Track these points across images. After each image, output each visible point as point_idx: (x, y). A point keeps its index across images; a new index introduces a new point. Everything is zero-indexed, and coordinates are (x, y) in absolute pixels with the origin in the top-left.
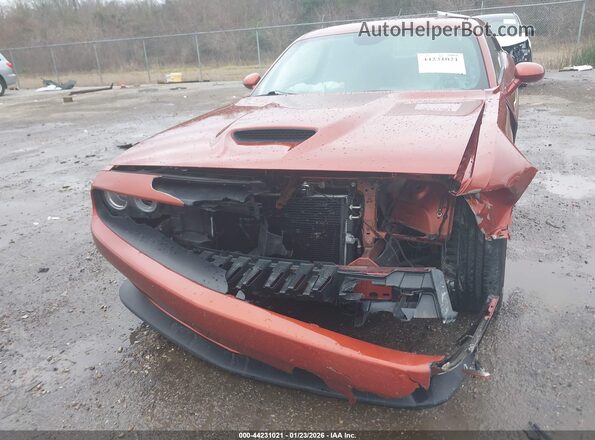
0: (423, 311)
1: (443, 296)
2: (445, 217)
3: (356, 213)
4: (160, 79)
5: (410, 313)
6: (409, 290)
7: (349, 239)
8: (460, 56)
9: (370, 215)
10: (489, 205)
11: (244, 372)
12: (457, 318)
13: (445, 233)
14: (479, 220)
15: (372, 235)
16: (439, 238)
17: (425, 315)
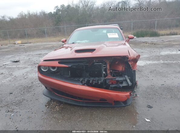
0: (124, 84)
1: (128, 81)
2: (123, 67)
3: (105, 67)
4: (14, 43)
5: (121, 85)
6: (121, 81)
7: (104, 73)
8: (117, 34)
9: (108, 67)
10: (132, 63)
11: (85, 105)
12: (132, 84)
13: (123, 70)
14: (131, 66)
15: (109, 71)
16: (122, 71)
17: (125, 85)
